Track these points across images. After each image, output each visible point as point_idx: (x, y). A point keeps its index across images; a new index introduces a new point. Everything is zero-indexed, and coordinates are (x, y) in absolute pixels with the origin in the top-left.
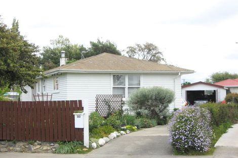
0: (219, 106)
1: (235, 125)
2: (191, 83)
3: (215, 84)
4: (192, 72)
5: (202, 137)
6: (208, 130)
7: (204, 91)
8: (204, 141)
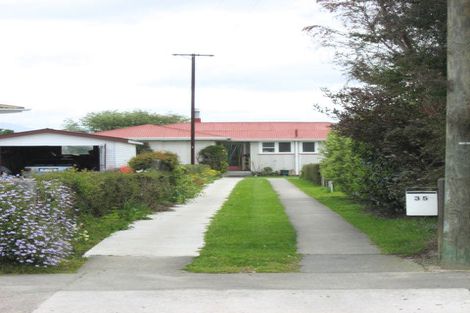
0: (104, 178)
1: (159, 214)
2: (16, 131)
3: (100, 134)
4: (20, 109)
5: (41, 239)
6: (61, 225)
7: (60, 148)
8: (49, 246)
